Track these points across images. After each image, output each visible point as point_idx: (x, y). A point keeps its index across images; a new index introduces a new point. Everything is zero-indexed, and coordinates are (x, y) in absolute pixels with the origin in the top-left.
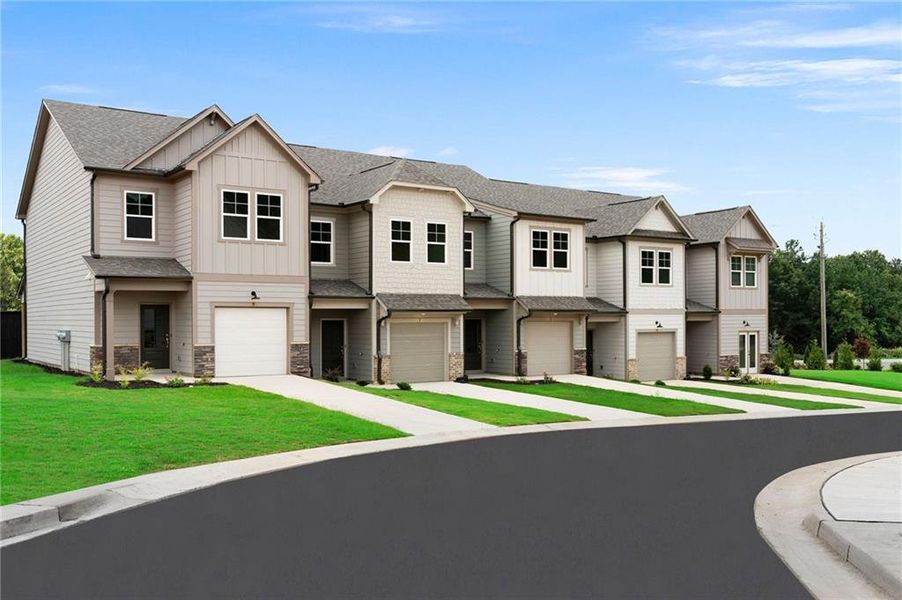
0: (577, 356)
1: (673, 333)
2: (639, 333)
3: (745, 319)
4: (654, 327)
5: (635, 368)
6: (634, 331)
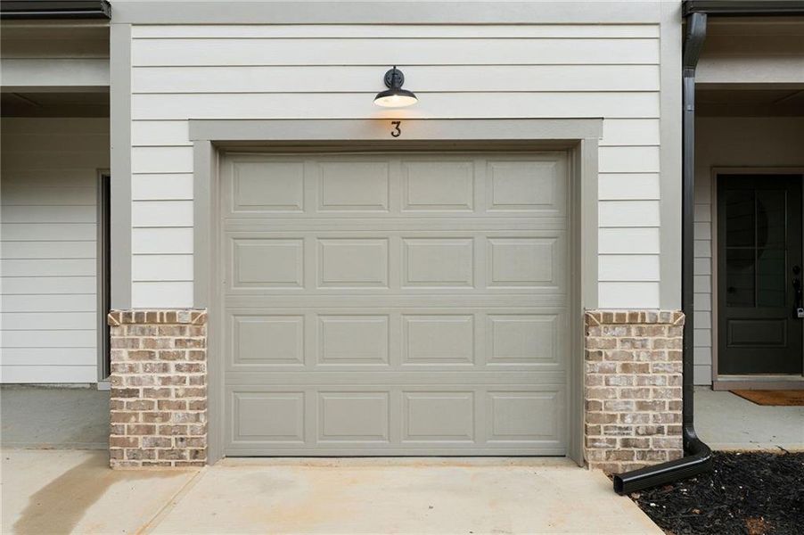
5: (173, 373)
6: (181, 134)
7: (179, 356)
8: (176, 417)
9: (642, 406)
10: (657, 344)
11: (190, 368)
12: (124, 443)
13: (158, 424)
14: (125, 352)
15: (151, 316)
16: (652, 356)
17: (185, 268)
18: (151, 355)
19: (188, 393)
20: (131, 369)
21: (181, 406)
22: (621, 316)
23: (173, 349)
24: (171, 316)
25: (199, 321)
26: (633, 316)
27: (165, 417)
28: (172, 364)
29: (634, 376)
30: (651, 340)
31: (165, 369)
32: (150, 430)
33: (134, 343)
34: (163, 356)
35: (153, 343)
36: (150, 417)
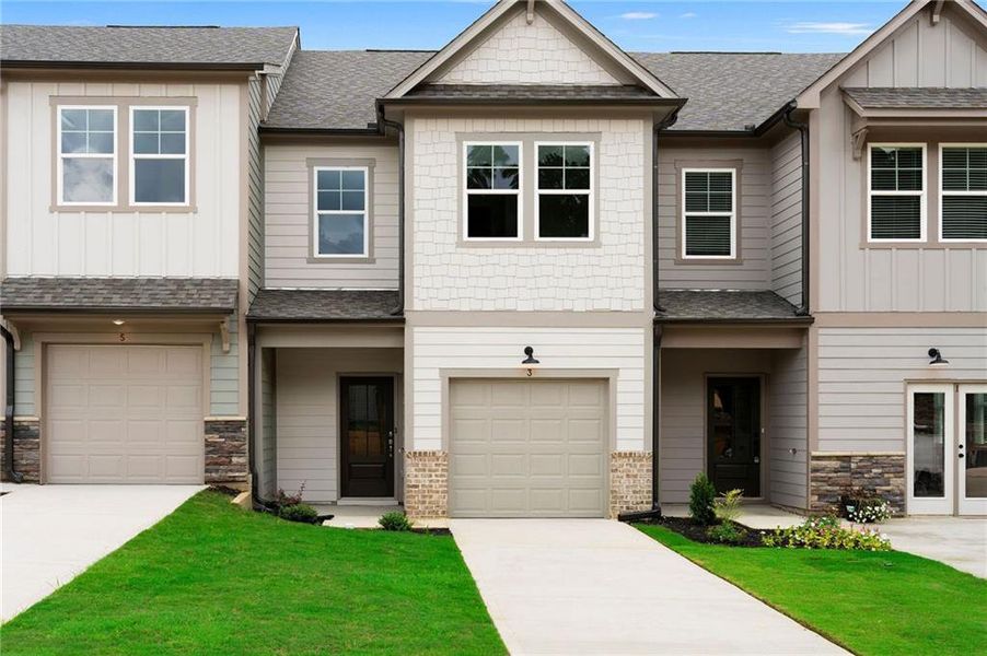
0: (215, 438)
1: (601, 382)
2: (452, 381)
3: (934, 343)
4: (514, 363)
5: (434, 478)
6: (436, 374)
7: (437, 470)
8: (435, 496)
9: (634, 492)
10: (641, 465)
11: (442, 476)
12: (414, 508)
13: (427, 500)
14: (413, 469)
15: (425, 453)
16: (639, 471)
17: (438, 433)
18: (424, 470)
19: (441, 486)
20: (416, 476)
21: (438, 492)
22: (625, 454)
23: (434, 468)
24: (434, 453)
25: (446, 456)
26: (631, 454)
27: (431, 497)
28: (433, 474)
29: (631, 480)
30: (638, 464)
31: (431, 476)
32: (424, 502)
33: (417, 465)
34: (430, 471)
35: (426, 465)
36: (424, 497)
